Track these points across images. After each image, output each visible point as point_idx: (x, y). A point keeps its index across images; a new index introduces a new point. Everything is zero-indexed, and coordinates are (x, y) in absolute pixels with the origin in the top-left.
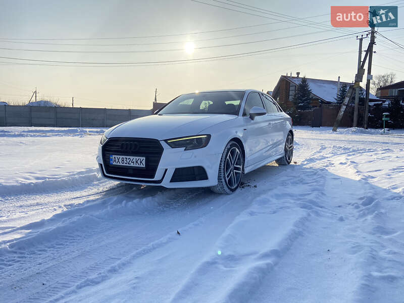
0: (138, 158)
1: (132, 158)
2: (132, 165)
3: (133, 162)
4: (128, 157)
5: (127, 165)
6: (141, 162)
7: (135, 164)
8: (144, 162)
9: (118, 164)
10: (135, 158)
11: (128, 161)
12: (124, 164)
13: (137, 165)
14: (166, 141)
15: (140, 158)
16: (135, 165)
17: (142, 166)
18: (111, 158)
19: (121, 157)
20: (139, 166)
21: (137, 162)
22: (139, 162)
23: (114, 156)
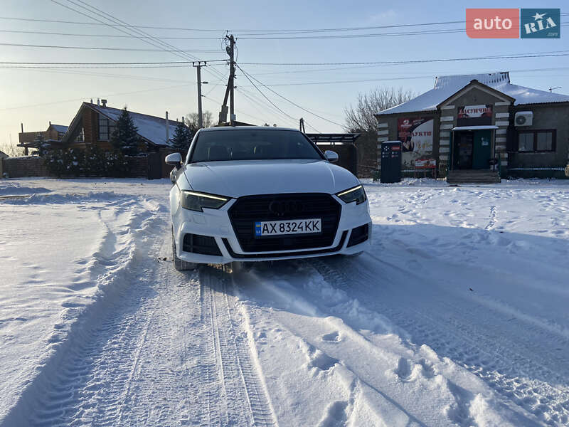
0: (308, 221)
1: (298, 222)
2: (299, 231)
3: (302, 228)
4: (291, 222)
5: (291, 232)
6: (314, 226)
7: (304, 228)
8: (319, 226)
9: (273, 233)
10: (304, 221)
11: (292, 227)
12: (285, 233)
13: (309, 231)
14: (336, 194)
15: (312, 220)
16: (304, 232)
17: (316, 231)
18: (258, 226)
19: (278, 223)
20: (311, 232)
21: (307, 227)
22: (311, 226)
23: (263, 223)
